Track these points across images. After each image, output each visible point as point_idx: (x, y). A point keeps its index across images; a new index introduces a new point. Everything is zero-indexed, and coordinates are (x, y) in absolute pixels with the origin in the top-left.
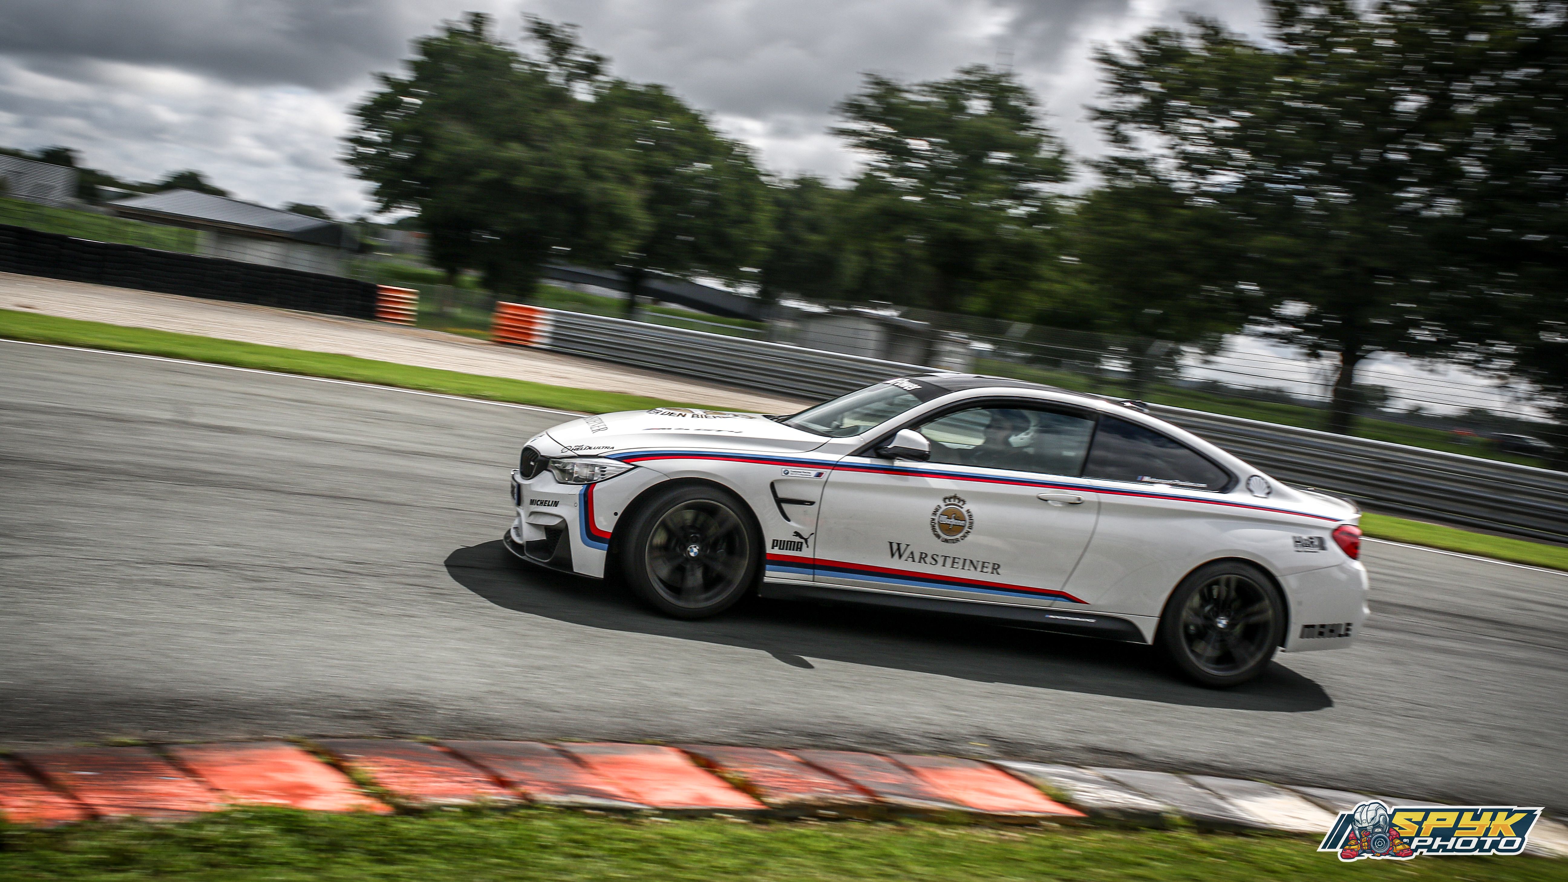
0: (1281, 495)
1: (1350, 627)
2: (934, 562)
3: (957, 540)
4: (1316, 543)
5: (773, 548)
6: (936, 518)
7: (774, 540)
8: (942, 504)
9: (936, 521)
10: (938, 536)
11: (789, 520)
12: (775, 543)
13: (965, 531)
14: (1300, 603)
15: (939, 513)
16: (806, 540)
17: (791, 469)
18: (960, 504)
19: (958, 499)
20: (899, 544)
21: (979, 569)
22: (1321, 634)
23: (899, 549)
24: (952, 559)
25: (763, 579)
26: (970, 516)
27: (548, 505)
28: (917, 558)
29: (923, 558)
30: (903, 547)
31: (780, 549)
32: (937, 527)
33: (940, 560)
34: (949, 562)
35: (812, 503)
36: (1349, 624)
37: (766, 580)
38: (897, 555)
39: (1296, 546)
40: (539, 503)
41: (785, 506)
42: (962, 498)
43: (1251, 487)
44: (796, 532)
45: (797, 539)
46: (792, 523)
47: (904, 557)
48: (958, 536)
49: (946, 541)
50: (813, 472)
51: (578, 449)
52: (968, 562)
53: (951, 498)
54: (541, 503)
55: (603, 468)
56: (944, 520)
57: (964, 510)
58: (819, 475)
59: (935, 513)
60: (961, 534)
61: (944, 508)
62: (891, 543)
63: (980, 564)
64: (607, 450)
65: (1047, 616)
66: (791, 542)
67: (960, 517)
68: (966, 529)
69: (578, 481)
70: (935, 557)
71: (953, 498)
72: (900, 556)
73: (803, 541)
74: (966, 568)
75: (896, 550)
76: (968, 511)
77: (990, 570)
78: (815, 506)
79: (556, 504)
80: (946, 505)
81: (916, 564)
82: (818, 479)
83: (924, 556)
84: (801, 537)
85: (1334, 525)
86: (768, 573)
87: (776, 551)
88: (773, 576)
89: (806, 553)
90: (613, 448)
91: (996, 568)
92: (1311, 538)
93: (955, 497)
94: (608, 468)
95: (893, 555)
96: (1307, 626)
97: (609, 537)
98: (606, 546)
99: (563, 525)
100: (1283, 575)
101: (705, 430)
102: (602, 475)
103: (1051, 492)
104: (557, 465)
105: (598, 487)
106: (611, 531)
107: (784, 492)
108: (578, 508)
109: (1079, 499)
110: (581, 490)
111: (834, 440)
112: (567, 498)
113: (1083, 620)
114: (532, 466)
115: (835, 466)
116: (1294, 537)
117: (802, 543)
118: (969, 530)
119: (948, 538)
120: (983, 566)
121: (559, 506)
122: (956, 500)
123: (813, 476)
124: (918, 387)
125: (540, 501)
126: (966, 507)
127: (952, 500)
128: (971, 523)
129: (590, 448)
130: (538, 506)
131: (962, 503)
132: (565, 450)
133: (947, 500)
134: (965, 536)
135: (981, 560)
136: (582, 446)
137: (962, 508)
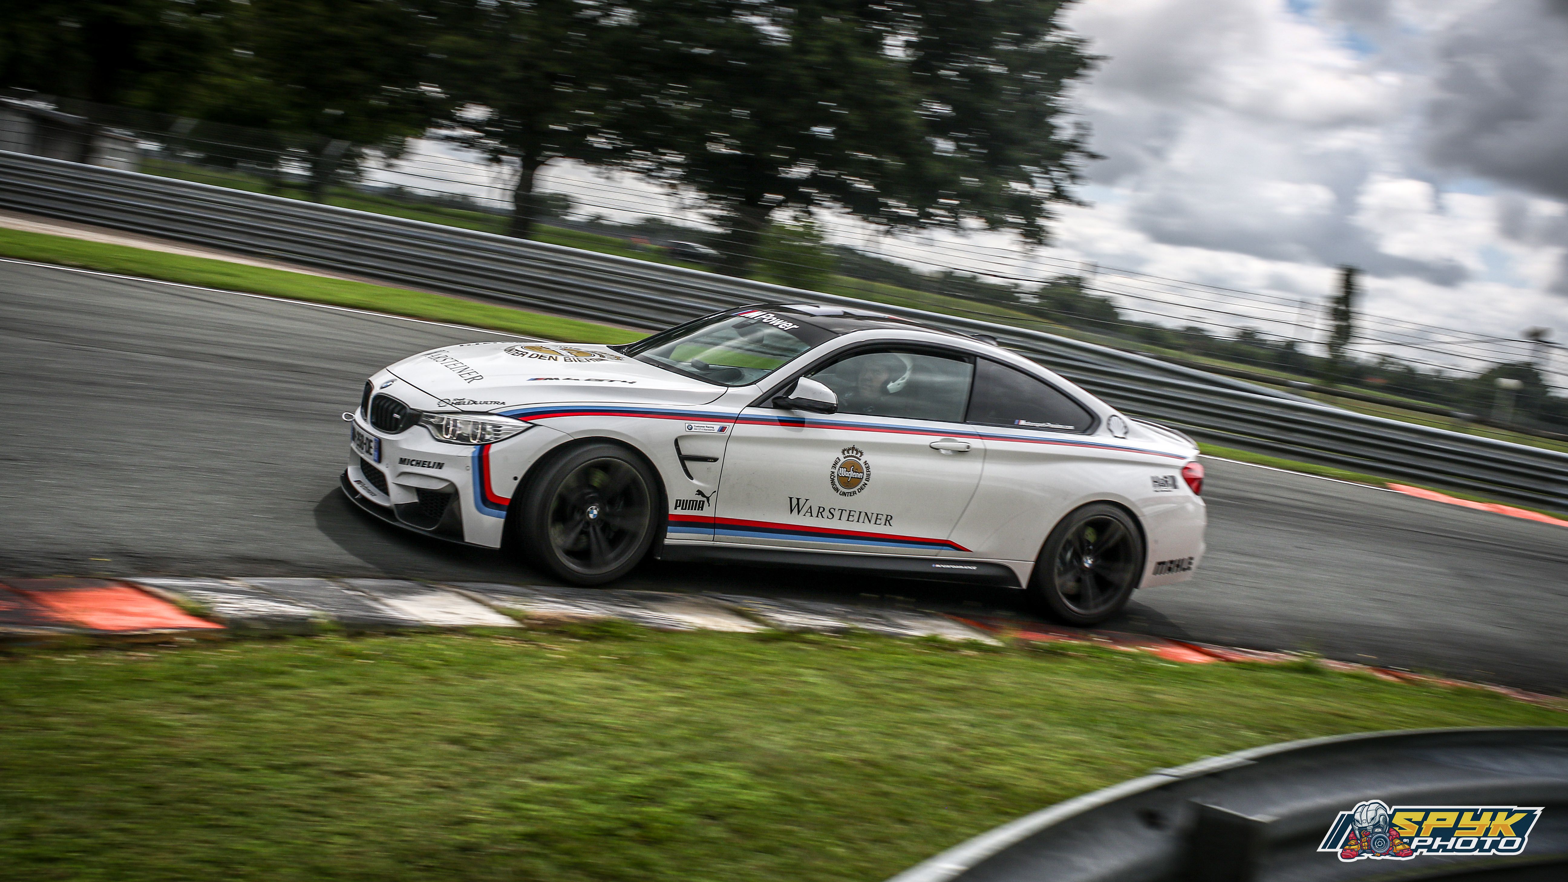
0: (1137, 435)
1: (1192, 561)
2: (830, 516)
3: (854, 493)
4: (1170, 482)
5: (676, 509)
6: (836, 471)
7: (677, 500)
8: (841, 457)
9: (836, 474)
10: (837, 490)
11: (692, 479)
12: (679, 504)
13: (862, 483)
14: (1156, 542)
15: (838, 466)
16: (708, 499)
17: (695, 424)
18: (858, 456)
19: (856, 450)
20: (798, 499)
21: (873, 521)
22: (1170, 569)
23: (798, 504)
24: (848, 512)
25: (663, 540)
26: (868, 468)
27: (429, 467)
28: (815, 513)
29: (820, 512)
30: (801, 503)
31: (682, 509)
32: (836, 479)
33: (837, 514)
34: (845, 515)
35: (715, 460)
36: (1191, 558)
37: (667, 542)
38: (796, 510)
39: (1155, 486)
40: (414, 463)
41: (688, 463)
42: (860, 449)
43: (1112, 428)
44: (698, 491)
45: (700, 498)
46: (694, 481)
47: (802, 512)
48: (855, 489)
49: (844, 494)
50: (717, 426)
51: (459, 404)
52: (863, 515)
53: (849, 449)
54: (417, 463)
55: (497, 427)
56: (843, 472)
57: (862, 462)
58: (722, 429)
59: (834, 466)
60: (859, 487)
61: (843, 460)
62: (791, 498)
63: (875, 516)
64: (496, 406)
65: (934, 566)
66: (693, 501)
67: (857, 468)
68: (864, 481)
69: (463, 439)
70: (832, 511)
71: (853, 449)
72: (799, 512)
73: (705, 499)
74: (861, 520)
75: (795, 506)
76: (866, 463)
77: (883, 521)
78: (718, 464)
79: (440, 466)
80: (845, 458)
81: (814, 518)
82: (721, 434)
83: (821, 510)
84: (703, 496)
85: (1182, 463)
86: (669, 535)
87: (679, 512)
88: (674, 537)
89: (707, 512)
90: (503, 403)
91: (888, 520)
92: (1166, 477)
93: (853, 448)
94: (504, 427)
95: (792, 511)
96: (1160, 563)
97: (507, 504)
98: (504, 513)
99: (450, 490)
100: (1144, 516)
101: (597, 380)
102: (495, 434)
103: (942, 441)
104: (432, 420)
105: (494, 449)
106: (510, 498)
107: (688, 448)
108: (471, 472)
109: (968, 447)
110: (474, 452)
111: (731, 390)
112: (455, 460)
113: (966, 567)
114: (397, 419)
115: (737, 419)
116: (1152, 478)
117: (704, 502)
118: (866, 482)
119: (846, 491)
120: (877, 519)
121: (444, 468)
122: (855, 452)
123: (716, 431)
124: (795, 326)
125: (414, 460)
126: (863, 459)
127: (851, 451)
128: (869, 475)
129: (475, 403)
130: (409, 466)
131: (859, 454)
132: (443, 404)
133: (846, 452)
134: (862, 489)
135: (875, 512)
136: (464, 399)
137: (860, 460)
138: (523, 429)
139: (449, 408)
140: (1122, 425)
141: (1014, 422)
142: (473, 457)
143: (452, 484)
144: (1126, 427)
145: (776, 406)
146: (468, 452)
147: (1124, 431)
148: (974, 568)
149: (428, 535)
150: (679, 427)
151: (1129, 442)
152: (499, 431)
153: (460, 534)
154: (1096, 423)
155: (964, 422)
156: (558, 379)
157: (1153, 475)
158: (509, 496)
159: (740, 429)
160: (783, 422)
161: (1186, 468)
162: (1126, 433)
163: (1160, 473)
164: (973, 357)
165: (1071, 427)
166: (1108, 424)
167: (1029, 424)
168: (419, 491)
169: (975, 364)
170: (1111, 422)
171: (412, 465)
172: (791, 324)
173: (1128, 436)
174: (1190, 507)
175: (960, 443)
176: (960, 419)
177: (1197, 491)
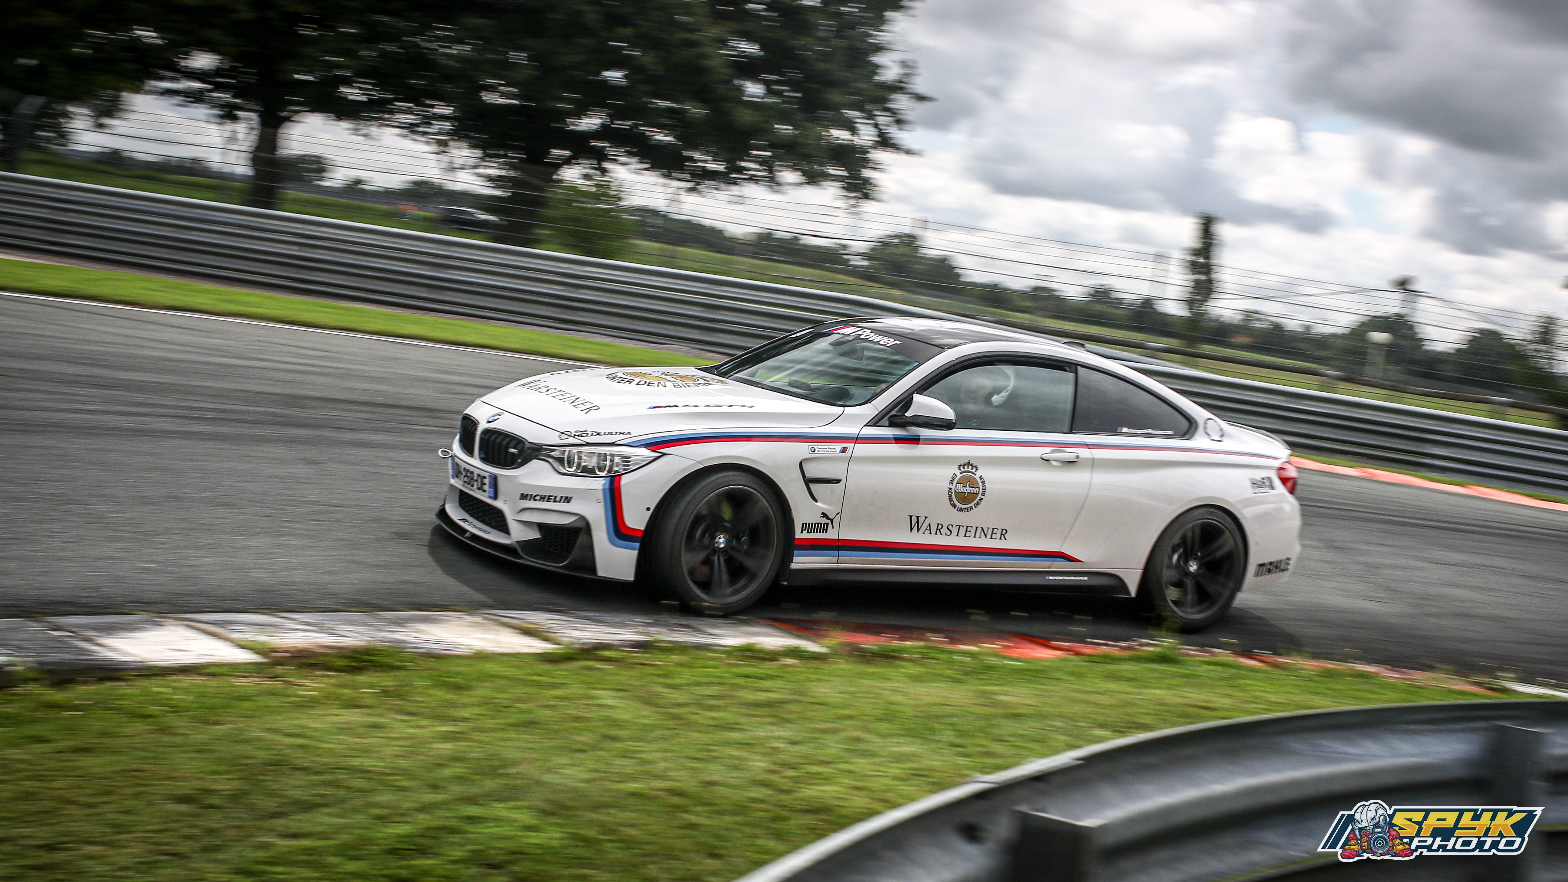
0: (1233, 437)
1: (1289, 562)
2: (949, 533)
3: (971, 508)
4: (1267, 483)
5: (802, 532)
6: (953, 487)
8: (958, 472)
10: (954, 506)
11: (817, 501)
12: (805, 527)
13: (978, 498)
15: (955, 482)
16: (832, 521)
17: (817, 446)
18: (973, 471)
19: (972, 465)
20: (918, 517)
21: (989, 536)
22: (1269, 571)
23: (918, 522)
24: (965, 528)
25: (790, 565)
26: (983, 482)
27: (555, 501)
28: (933, 530)
29: (939, 529)
30: (921, 520)
31: (808, 532)
32: (953, 495)
33: (955, 530)
34: (963, 530)
35: (838, 481)
36: (1288, 559)
37: (793, 566)
38: (916, 528)
39: (1254, 488)
40: (537, 498)
41: (812, 486)
42: (975, 464)
43: (1208, 431)
44: (822, 513)
45: (824, 520)
46: (818, 504)
47: (922, 530)
48: (972, 505)
49: (961, 510)
50: (838, 447)
51: (582, 436)
52: (979, 530)
53: (965, 465)
54: (541, 498)
55: (626, 459)
56: (960, 488)
57: (977, 477)
58: (844, 450)
59: (951, 482)
60: (975, 502)
61: (959, 476)
62: (911, 517)
63: (990, 531)
65: (1047, 578)
66: (818, 524)
67: (972, 483)
68: (980, 496)
69: (590, 472)
70: (950, 527)
71: (968, 464)
72: (918, 530)
73: (829, 522)
74: (978, 535)
75: (915, 523)
76: (981, 478)
77: (998, 535)
78: (841, 485)
79: (568, 500)
80: (961, 473)
81: (933, 536)
82: (843, 455)
83: (940, 526)
84: (828, 518)
85: (1277, 464)
86: (796, 559)
87: (805, 535)
88: (801, 561)
89: (831, 534)
90: (629, 433)
91: (1004, 534)
92: (1263, 479)
93: (969, 464)
95: (911, 529)
96: (1260, 566)
97: (640, 535)
98: (637, 545)
99: (580, 524)
100: (1245, 518)
101: (716, 406)
102: (624, 465)
103: (1052, 452)
104: (553, 454)
105: (625, 480)
106: (643, 528)
107: (812, 471)
108: (602, 504)
109: (1078, 457)
110: (604, 485)
111: (848, 410)
112: (584, 493)
113: (1077, 578)
114: (513, 454)
115: (857, 439)
116: (1251, 479)
117: (828, 524)
118: (982, 497)
119: (963, 506)
120: (992, 533)
121: (572, 501)
122: (970, 467)
123: (838, 452)
124: (897, 342)
125: (537, 495)
126: (979, 474)
127: (966, 467)
128: (984, 490)
129: (598, 434)
130: (532, 501)
131: (975, 469)
132: (564, 436)
133: (961, 468)
134: (978, 504)
135: (991, 527)
136: (586, 431)
137: (975, 474)
138: (652, 458)
139: (572, 441)
140: (1218, 428)
141: (1117, 429)
142: (604, 490)
143: (582, 518)
144: (1221, 430)
145: (892, 424)
146: (598, 484)
147: (1220, 433)
148: (1086, 578)
149: (559, 570)
150: (802, 450)
151: (1226, 445)
152: (629, 462)
153: (593, 569)
154: (1193, 429)
155: (1071, 431)
156: (676, 406)
157: (1252, 477)
158: (642, 527)
159: (861, 449)
160: (898, 440)
161: (1281, 469)
162: (1222, 436)
163: (1259, 475)
164: (1074, 366)
165: (1171, 433)
166: (1205, 428)
167: (1131, 431)
168: (541, 527)
169: (1076, 372)
170: (1208, 426)
171: (536, 500)
172: (892, 340)
173: (1224, 439)
174: (1287, 507)
175: (1069, 454)
176: (1066, 428)
177: (1292, 491)
